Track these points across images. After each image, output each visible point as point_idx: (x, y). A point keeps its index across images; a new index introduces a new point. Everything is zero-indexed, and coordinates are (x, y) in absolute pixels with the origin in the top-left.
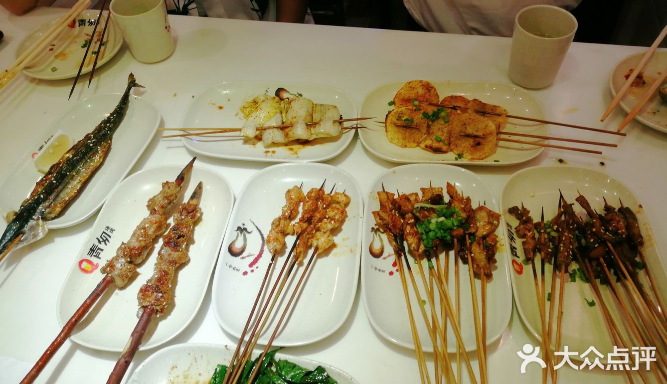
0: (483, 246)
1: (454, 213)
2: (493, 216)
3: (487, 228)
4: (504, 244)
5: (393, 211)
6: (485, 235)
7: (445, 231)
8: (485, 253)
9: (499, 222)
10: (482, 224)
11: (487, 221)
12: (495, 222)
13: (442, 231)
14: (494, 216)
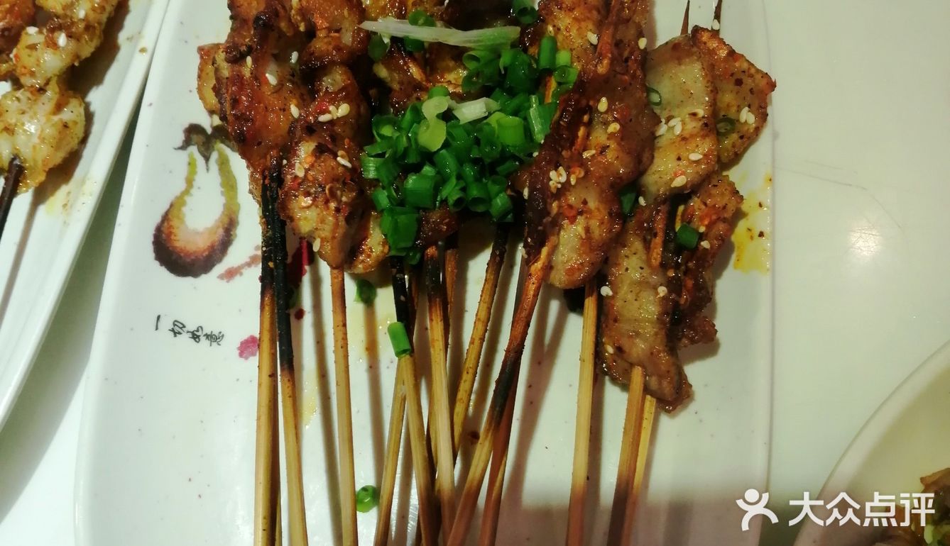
0: (665, 244)
1: (549, 72)
2: (739, 82)
3: (695, 156)
4: (767, 230)
5: (249, 60)
6: (683, 187)
7: (487, 169)
8: (662, 291)
9: (763, 117)
10: (678, 131)
11: (701, 113)
12: (747, 116)
13: (469, 171)
14: (748, 82)
